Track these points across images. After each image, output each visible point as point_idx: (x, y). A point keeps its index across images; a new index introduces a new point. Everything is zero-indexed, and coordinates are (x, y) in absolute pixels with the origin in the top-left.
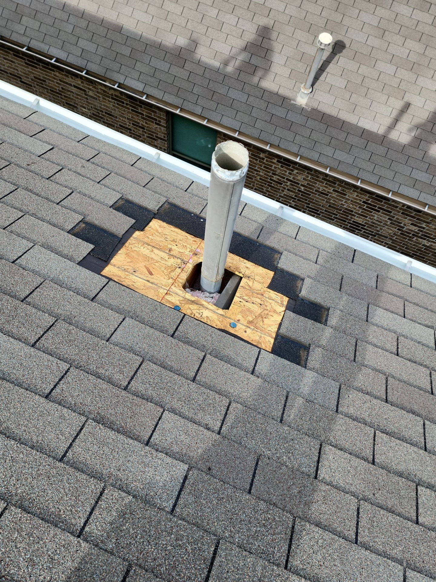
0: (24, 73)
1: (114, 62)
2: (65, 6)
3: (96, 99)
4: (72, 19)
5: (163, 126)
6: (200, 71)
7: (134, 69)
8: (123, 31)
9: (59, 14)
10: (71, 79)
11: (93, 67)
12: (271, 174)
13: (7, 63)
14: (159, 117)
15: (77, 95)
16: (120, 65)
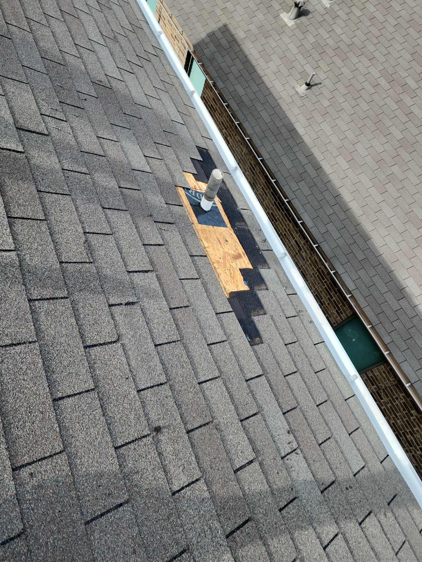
0: (267, 205)
1: (345, 256)
2: (338, 197)
3: (304, 260)
4: (336, 208)
5: (341, 317)
6: (411, 314)
7: (356, 271)
8: (369, 241)
9: (329, 198)
10: (298, 236)
11: (325, 247)
12: (408, 431)
13: (261, 191)
14: (344, 310)
15: (292, 246)
16: (347, 261)
